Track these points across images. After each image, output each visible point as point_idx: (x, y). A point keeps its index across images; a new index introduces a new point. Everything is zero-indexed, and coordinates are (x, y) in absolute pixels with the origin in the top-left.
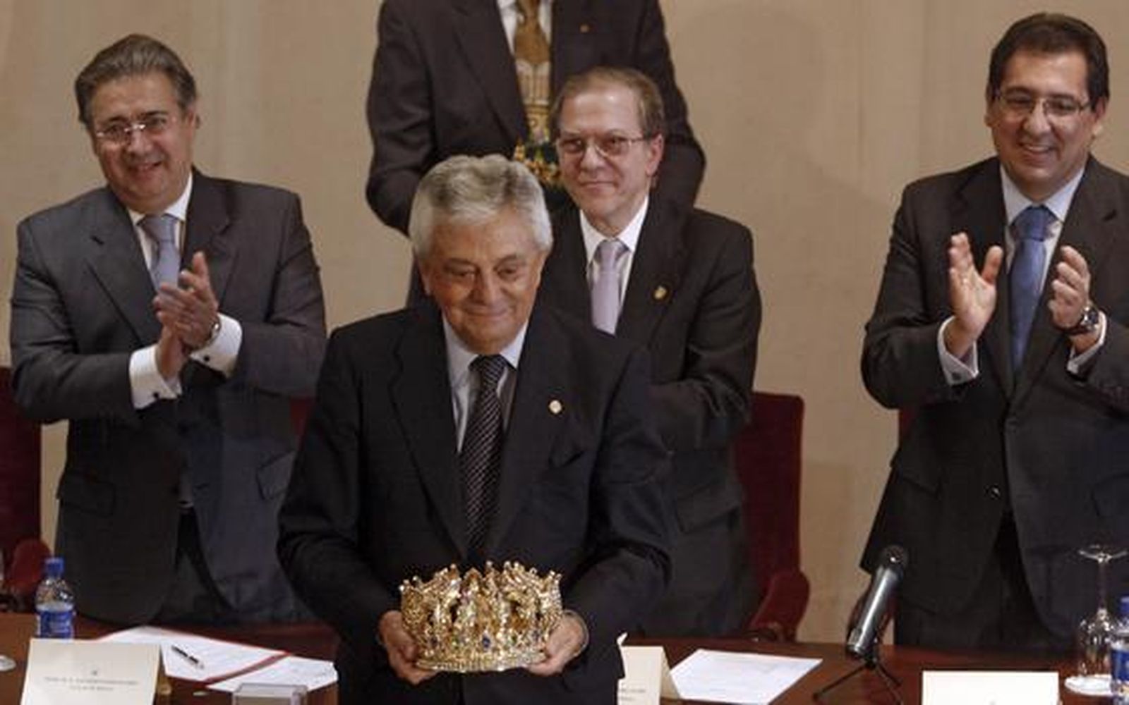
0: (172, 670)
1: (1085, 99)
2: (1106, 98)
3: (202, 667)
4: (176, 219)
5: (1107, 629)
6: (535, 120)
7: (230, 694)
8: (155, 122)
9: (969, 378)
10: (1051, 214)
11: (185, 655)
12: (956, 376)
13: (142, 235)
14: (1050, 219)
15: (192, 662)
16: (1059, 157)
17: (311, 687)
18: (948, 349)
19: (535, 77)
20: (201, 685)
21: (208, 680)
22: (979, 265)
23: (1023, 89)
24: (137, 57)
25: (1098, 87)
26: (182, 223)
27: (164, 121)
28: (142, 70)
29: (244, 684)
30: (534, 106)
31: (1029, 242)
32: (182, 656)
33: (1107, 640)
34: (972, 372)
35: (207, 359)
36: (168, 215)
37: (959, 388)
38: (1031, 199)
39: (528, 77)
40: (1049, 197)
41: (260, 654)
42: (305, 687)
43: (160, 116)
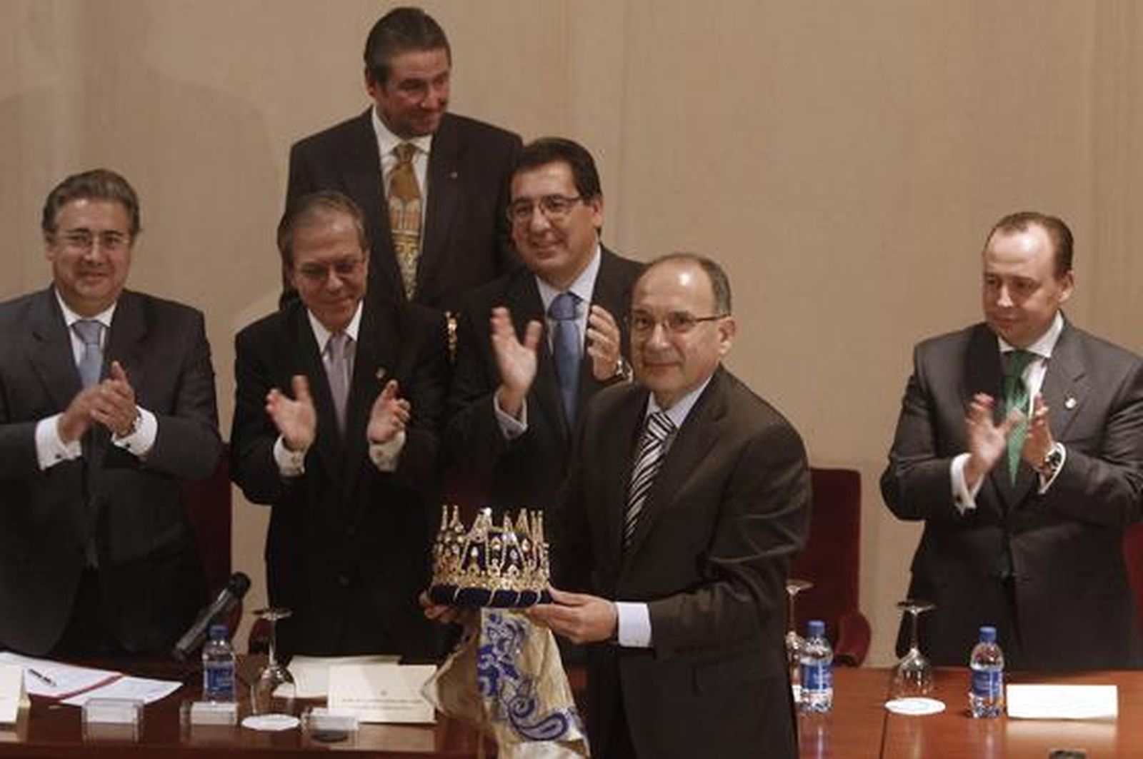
0: (31, 688)
1: (575, 194)
2: (599, 195)
3: (55, 685)
4: (103, 325)
5: (796, 648)
6: (402, 246)
7: (80, 707)
8: (110, 240)
9: (520, 433)
10: (577, 297)
11: (39, 676)
12: (510, 432)
13: (73, 335)
14: (577, 300)
15: (46, 683)
16: (566, 247)
17: (147, 701)
18: (501, 407)
19: (405, 212)
20: (55, 701)
21: (62, 695)
22: (521, 337)
23: (522, 200)
24: (110, 186)
25: (588, 184)
26: (107, 328)
27: (117, 240)
28: (105, 196)
29: (92, 699)
30: (402, 235)
31: (564, 323)
32: (36, 677)
33: (796, 657)
34: (521, 426)
35: (128, 446)
36: (96, 321)
37: (514, 442)
38: (561, 289)
39: (398, 212)
40: (572, 282)
41: (103, 675)
42: (141, 701)
43: (115, 236)
